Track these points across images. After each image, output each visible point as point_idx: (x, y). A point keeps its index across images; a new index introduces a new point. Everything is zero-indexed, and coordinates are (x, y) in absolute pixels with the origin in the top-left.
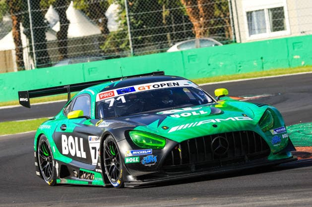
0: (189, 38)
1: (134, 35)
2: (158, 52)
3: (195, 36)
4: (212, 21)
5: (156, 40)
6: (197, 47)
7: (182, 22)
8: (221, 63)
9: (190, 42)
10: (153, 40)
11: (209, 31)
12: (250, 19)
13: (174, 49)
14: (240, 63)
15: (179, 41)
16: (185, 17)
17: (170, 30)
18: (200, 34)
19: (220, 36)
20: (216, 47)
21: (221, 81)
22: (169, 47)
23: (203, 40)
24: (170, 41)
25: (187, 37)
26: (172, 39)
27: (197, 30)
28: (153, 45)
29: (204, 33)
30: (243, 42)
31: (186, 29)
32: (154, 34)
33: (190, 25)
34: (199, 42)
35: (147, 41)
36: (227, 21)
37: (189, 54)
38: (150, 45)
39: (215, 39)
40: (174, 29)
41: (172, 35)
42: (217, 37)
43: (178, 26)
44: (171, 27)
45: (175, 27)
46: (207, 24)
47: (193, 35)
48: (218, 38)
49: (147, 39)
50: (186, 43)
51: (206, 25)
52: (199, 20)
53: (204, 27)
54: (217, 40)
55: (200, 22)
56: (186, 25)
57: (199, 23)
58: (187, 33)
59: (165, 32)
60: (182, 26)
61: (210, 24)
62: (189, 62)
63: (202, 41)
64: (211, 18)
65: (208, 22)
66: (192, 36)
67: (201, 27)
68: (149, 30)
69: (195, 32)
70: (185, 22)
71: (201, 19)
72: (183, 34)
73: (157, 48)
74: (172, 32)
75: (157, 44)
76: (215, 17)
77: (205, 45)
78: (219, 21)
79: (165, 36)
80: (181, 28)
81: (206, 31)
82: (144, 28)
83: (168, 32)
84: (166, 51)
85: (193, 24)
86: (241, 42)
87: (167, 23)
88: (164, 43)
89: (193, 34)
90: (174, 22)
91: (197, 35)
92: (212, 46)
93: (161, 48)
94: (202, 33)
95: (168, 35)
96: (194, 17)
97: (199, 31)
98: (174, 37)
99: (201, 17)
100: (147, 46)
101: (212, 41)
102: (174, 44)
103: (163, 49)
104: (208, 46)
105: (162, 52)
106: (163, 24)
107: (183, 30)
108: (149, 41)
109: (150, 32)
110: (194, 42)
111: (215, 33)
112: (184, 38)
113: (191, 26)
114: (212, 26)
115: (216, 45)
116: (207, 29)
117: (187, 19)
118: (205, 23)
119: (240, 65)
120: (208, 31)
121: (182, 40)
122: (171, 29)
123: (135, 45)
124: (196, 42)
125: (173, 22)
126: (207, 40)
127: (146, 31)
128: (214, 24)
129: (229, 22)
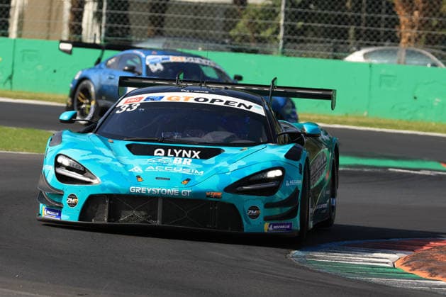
0: (387, 43)
1: (290, 17)
2: (328, 58)
3: (399, 42)
4: (435, 22)
5: (329, 35)
6: (399, 63)
7: (380, 11)
8: (437, 100)
9: (388, 51)
10: (323, 34)
11: (427, 37)
13: (357, 57)
15: (368, 45)
16: (387, 4)
17: (356, 21)
18: (409, 40)
20: (434, 68)
21: (431, 131)
22: (350, 52)
23: (413, 52)
24: (352, 42)
25: (385, 41)
26: (357, 40)
27: (405, 32)
28: (322, 42)
29: (416, 40)
31: (386, 26)
32: (327, 23)
33: (394, 19)
34: (404, 54)
35: (312, 33)
37: (383, 71)
38: (315, 42)
39: (433, 54)
40: (364, 21)
41: (357, 32)
42: (437, 52)
43: (372, 18)
44: (359, 17)
45: (366, 18)
46: (424, 25)
47: (395, 40)
48: (440, 54)
49: (313, 30)
50: (381, 52)
51: (423, 25)
52: (412, 14)
53: (419, 29)
54: (436, 57)
55: (414, 18)
56: (386, 19)
57: (411, 20)
58: (386, 33)
59: (346, 24)
60: (380, 19)
61: (431, 26)
62: (380, 86)
63: (410, 53)
64: (434, 15)
65: (427, 22)
66: (393, 41)
67: (413, 27)
68: (320, 14)
69: (401, 35)
70: (387, 12)
71: (416, 13)
72: (379, 33)
73: (328, 50)
74: (359, 25)
75: (329, 42)
76: (441, 16)
77: (415, 61)
79: (346, 31)
80: (376, 22)
81: (420, 37)
82: (310, 9)
83: (352, 24)
84: (341, 58)
85: (399, 20)
87: (353, 9)
88: (342, 43)
89: (396, 38)
90: (367, 10)
91: (403, 40)
92: (426, 65)
93: (335, 50)
94: (413, 40)
95: (352, 31)
96: (404, 8)
97: (408, 35)
98: (361, 36)
99: (417, 9)
100: (309, 41)
101: (428, 57)
102: (359, 49)
103: (338, 53)
104: (417, 65)
105: (335, 58)
106: (346, 8)
107: (379, 26)
108: (316, 34)
109: (320, 18)
110: (395, 52)
111: (437, 43)
112: (379, 41)
113: (396, 22)
114: (434, 30)
115: (434, 65)
116: (423, 34)
117: (390, 8)
118: (421, 21)
120: (423, 37)
121: (376, 45)
122: (357, 21)
123: (288, 37)
124: (399, 52)
125: (363, 9)
126: (420, 53)
127: (313, 14)
128: (437, 26)
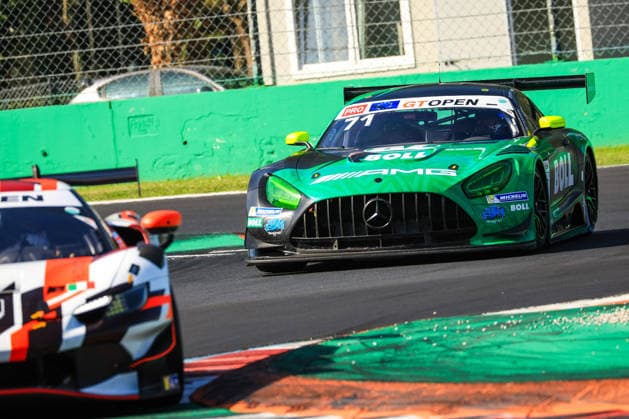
0: (131, 67)
2: (46, 104)
3: (148, 63)
4: (197, 22)
5: (42, 68)
6: (153, 93)
7: (113, 21)
8: (218, 141)
9: (134, 79)
10: (33, 69)
11: (189, 50)
12: (302, 18)
13: (89, 95)
14: (270, 143)
15: (103, 75)
16: (122, 7)
17: (79, 41)
18: (164, 57)
19: (217, 63)
20: (207, 93)
22: (77, 90)
23: (171, 74)
24: (78, 74)
25: (127, 64)
26: (86, 69)
27: (157, 46)
28: (33, 81)
29: (173, 55)
30: (280, 83)
31: (125, 43)
32: (37, 52)
33: (135, 29)
34: (158, 78)
35: (17, 70)
36: (238, 23)
37: (131, 111)
38: (24, 83)
39: (202, 72)
40: (92, 39)
41: (84, 57)
42: (208, 68)
43: (103, 32)
44: (83, 34)
45: (94, 33)
46: (182, 30)
47: (143, 61)
48: (212, 71)
49: (17, 65)
50: (123, 81)
51: (180, 31)
52: (162, 16)
53: (175, 38)
54: (208, 76)
55: (165, 23)
56: (124, 30)
57: (162, 26)
58: (126, 53)
59: (65, 48)
60: (114, 31)
61: (192, 30)
62: (130, 133)
63: (167, 77)
64: (195, 12)
65: (186, 24)
66: (139, 63)
67: (165, 37)
68: (24, 40)
69: (149, 52)
70: (123, 20)
71: (168, 14)
72: (116, 54)
73: (45, 93)
74: (84, 47)
75: (44, 80)
76: (205, 12)
77: (175, 88)
78: (217, 21)
79: (67, 59)
80: (111, 38)
81: (178, 49)
82: (9, 34)
83: (74, 47)
84: (66, 102)
85: (143, 29)
86: (275, 83)
87: (72, 23)
88: (63, 78)
89: (143, 56)
90: (93, 22)
91: (155, 59)
92: (193, 91)
93: (54, 91)
94: (169, 56)
95: (76, 58)
96: (147, 9)
97: (161, 48)
98: (90, 63)
99: (168, 8)
100: (15, 83)
101: (196, 78)
102: (90, 83)
103: (59, 94)
104: (183, 92)
105: (57, 102)
106: (62, 24)
107: (115, 43)
108: (22, 71)
109: (25, 45)
110: (145, 78)
111: (205, 54)
112: (118, 65)
113: (140, 33)
114: (198, 36)
115: (207, 89)
116: (182, 44)
117: (127, 13)
118: (176, 25)
119: (269, 148)
120: (183, 48)
121: (114, 73)
122: (82, 41)
124: (150, 78)
125: (88, 21)
126: (181, 74)
127: (14, 41)
128: (202, 29)
129: (245, 25)
